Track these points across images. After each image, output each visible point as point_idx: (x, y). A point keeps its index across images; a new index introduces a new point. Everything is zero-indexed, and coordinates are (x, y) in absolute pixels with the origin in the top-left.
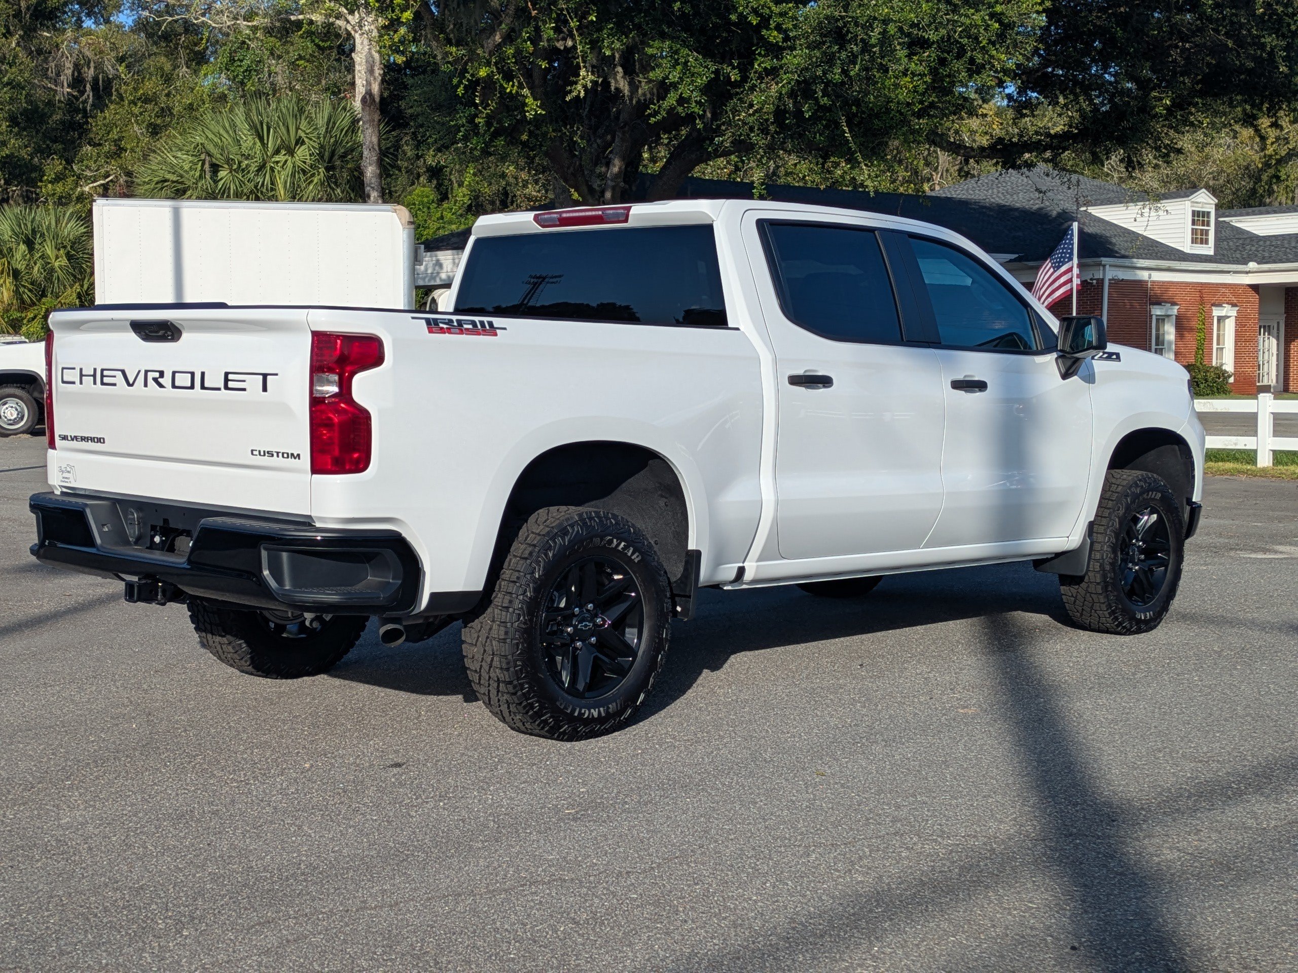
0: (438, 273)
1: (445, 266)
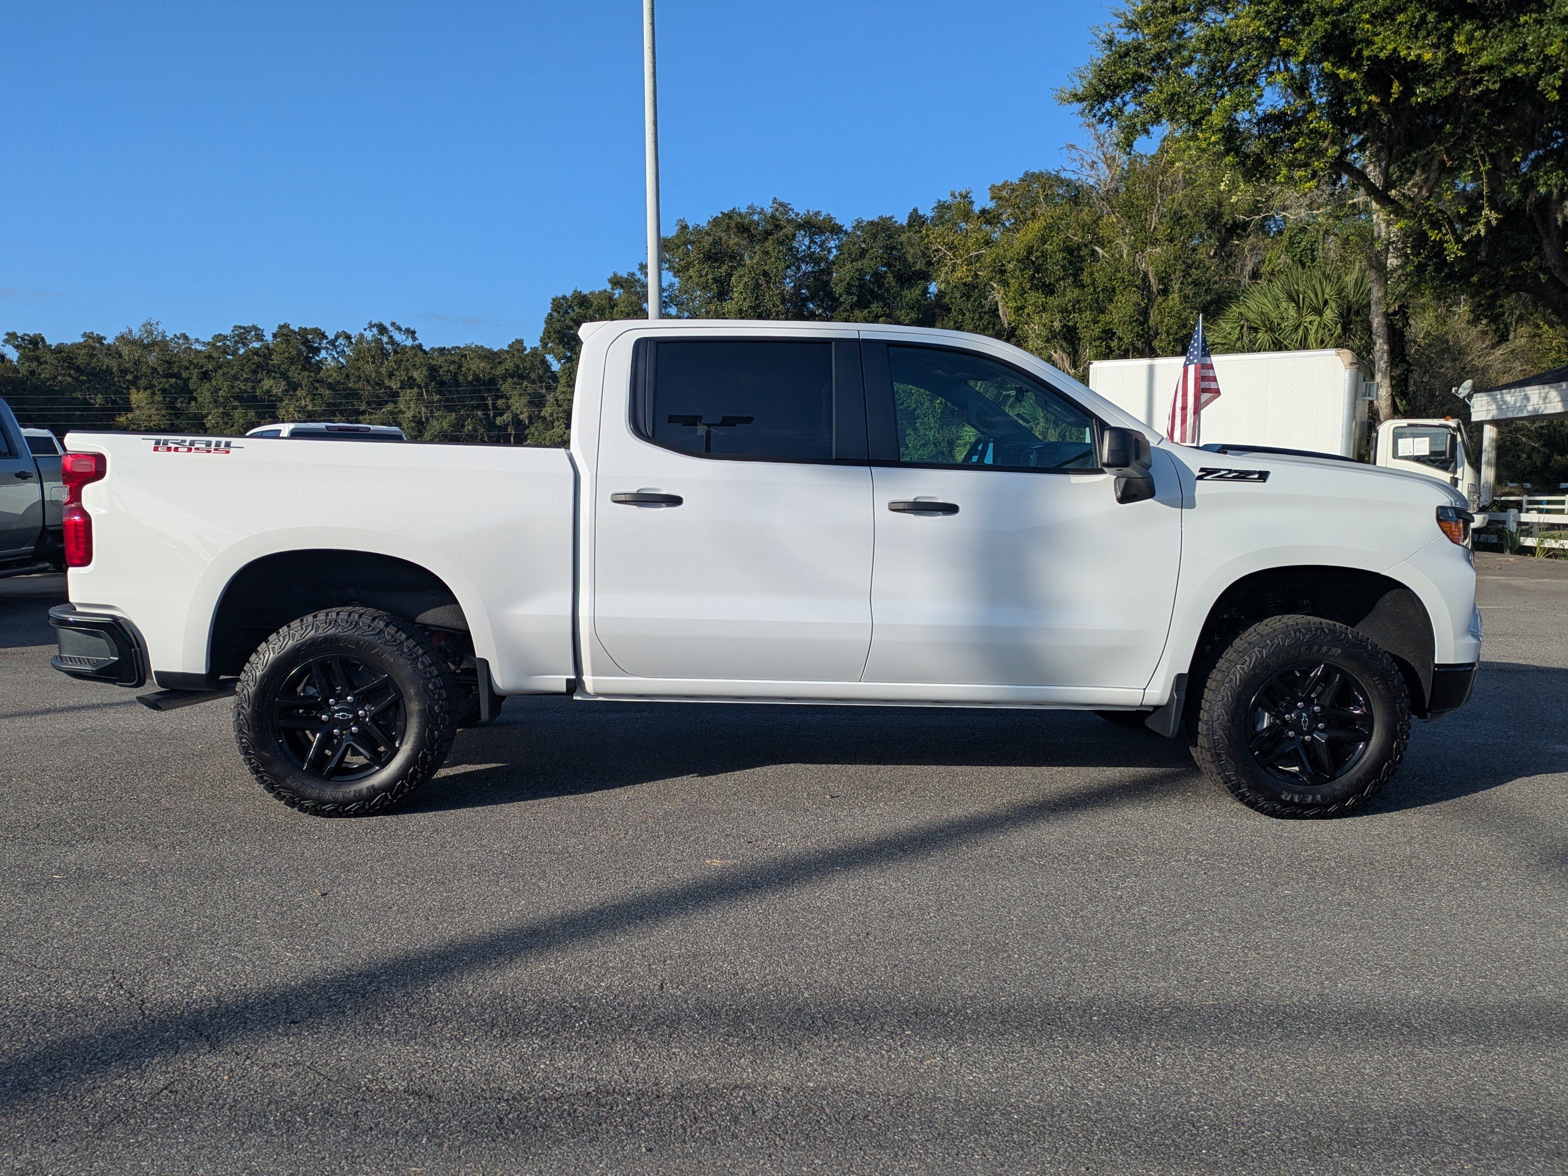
0: (1525, 406)
1: (1532, 399)
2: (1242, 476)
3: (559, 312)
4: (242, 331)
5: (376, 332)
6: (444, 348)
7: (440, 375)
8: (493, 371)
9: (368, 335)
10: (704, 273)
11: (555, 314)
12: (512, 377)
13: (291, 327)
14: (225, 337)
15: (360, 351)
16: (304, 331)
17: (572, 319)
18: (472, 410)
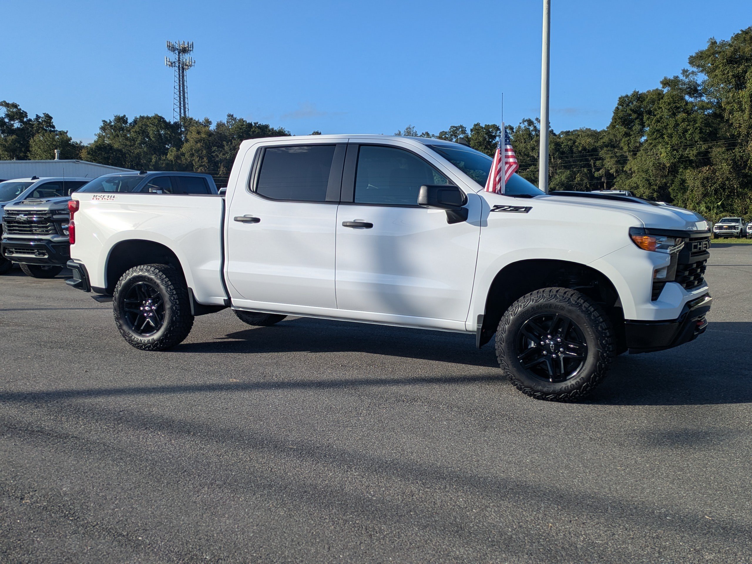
2: (516, 209)
3: (623, 106)
4: (455, 129)
5: (526, 125)
6: (569, 132)
7: (561, 148)
8: (596, 144)
9: (522, 126)
10: (726, 72)
11: (620, 107)
12: (607, 146)
13: (480, 125)
14: (446, 133)
15: (518, 137)
16: (488, 127)
17: (631, 110)
18: (581, 168)
